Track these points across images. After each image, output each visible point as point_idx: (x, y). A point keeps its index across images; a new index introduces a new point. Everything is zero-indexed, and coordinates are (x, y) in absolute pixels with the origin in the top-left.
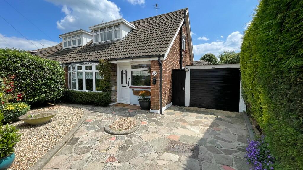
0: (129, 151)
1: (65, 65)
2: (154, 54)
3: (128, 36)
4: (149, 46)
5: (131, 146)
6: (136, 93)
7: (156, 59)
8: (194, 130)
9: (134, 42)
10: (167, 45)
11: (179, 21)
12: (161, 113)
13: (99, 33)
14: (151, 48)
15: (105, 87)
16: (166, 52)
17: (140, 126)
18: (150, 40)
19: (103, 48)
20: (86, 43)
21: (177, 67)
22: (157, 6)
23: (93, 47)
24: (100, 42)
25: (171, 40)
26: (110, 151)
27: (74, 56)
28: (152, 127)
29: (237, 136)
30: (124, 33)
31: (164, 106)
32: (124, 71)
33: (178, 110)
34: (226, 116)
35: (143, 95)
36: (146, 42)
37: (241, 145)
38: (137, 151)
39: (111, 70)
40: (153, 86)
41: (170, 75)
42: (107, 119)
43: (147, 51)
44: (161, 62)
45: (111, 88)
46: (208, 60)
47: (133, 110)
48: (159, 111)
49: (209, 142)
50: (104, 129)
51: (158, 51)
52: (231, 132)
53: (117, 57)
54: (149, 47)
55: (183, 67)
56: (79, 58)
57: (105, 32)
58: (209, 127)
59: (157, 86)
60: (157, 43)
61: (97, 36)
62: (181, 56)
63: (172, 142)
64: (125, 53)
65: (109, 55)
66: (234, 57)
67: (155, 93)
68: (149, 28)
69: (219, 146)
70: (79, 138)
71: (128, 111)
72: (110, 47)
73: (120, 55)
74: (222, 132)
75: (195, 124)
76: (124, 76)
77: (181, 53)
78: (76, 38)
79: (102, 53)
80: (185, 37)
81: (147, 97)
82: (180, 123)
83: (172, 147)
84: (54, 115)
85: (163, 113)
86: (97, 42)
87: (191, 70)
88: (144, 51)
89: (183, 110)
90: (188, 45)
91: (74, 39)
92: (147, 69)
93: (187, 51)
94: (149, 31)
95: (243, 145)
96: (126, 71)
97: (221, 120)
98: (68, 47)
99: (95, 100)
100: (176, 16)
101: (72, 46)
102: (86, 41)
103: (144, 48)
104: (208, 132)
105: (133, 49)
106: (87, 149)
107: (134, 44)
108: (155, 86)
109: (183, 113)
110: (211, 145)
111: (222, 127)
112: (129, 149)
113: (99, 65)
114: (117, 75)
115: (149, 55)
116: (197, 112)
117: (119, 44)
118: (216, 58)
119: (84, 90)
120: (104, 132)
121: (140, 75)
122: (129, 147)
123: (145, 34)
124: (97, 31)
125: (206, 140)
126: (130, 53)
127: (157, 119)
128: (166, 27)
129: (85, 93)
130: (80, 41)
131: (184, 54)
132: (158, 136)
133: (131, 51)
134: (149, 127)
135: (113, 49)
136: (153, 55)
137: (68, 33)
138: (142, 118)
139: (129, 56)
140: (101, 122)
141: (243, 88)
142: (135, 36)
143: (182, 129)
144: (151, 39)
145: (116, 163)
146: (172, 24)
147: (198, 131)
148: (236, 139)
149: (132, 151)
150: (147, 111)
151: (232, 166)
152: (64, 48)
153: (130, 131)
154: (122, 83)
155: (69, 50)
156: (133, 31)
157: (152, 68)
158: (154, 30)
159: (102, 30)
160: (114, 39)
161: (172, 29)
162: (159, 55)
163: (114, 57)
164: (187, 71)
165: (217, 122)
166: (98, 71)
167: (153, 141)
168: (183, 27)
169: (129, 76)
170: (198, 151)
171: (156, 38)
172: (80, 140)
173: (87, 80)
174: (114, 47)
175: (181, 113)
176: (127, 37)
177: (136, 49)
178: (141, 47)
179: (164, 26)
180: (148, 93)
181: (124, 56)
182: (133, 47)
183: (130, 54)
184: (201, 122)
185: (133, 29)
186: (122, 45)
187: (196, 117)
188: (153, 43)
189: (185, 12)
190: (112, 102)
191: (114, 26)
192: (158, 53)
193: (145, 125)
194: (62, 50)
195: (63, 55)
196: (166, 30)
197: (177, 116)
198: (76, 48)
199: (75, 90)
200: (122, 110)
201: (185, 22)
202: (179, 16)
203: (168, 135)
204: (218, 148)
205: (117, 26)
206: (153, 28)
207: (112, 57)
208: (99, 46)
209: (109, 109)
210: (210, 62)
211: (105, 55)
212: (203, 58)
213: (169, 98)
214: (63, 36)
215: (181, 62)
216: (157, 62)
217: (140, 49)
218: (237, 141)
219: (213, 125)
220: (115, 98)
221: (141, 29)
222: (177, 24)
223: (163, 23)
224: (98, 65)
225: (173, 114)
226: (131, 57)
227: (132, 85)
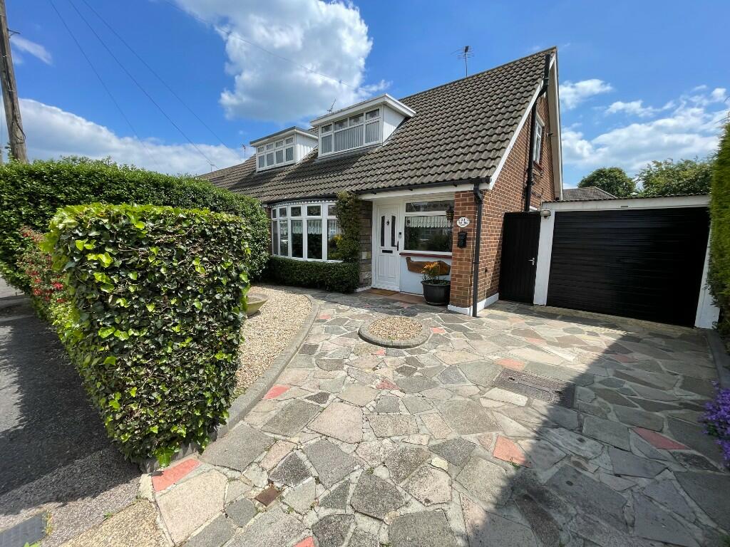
0: (417, 376)
1: (266, 206)
2: (464, 175)
3: (398, 136)
4: (451, 157)
5: (419, 369)
6: (414, 267)
7: (470, 188)
8: (560, 354)
9: (412, 148)
10: (498, 154)
11: (529, 88)
12: (474, 315)
13: (331, 133)
14: (457, 162)
15: (348, 251)
16: (494, 172)
17: (431, 336)
18: (452, 142)
19: (342, 167)
20: (303, 157)
21: (517, 207)
22: (467, 49)
23: (318, 164)
24: (333, 152)
25: (507, 139)
26: (380, 372)
27: (282, 187)
28: (457, 339)
29: (682, 379)
30: (388, 129)
31: (482, 300)
32: (388, 218)
33: (515, 312)
34: (650, 334)
35: (432, 272)
36: (442, 148)
37: (689, 397)
38: (435, 379)
39: (360, 216)
40: (458, 251)
41: (498, 228)
42: (360, 316)
43: (446, 169)
44: (480, 195)
45: (360, 254)
46: (603, 187)
47: (409, 303)
48: (469, 310)
49: (600, 382)
50: (359, 334)
51: (475, 168)
52: (663, 368)
53: (375, 186)
54: (452, 160)
55: (531, 207)
56: (294, 190)
57: (346, 128)
58: (603, 353)
59: (467, 252)
60: (471, 150)
61: (326, 140)
62: (529, 178)
63: (507, 372)
64: (395, 176)
65: (356, 181)
66: (693, 177)
67: (461, 268)
68: (447, 111)
69: (626, 391)
70: (317, 346)
71: (397, 304)
72: (357, 164)
73: (382, 181)
74: (638, 367)
75: (563, 343)
76: (388, 229)
77: (529, 170)
78: (284, 148)
79: (341, 178)
80: (543, 128)
81: (441, 278)
82: (524, 339)
83: (509, 380)
84: (264, 302)
85: (478, 314)
86: (326, 154)
87: (556, 213)
88: (439, 170)
89: (530, 313)
90: (550, 149)
91: (279, 149)
92: (444, 213)
93: (545, 165)
94: (449, 119)
95: (697, 397)
96: (394, 218)
97: (638, 340)
98: (266, 167)
99: (327, 278)
100: (520, 73)
101: (276, 165)
102: (302, 152)
103: (438, 163)
104: (598, 363)
105: (412, 167)
106: (338, 364)
107: (412, 154)
108: (462, 251)
109: (530, 319)
110: (607, 388)
111: (637, 356)
112: (417, 374)
113: (337, 204)
114: (371, 227)
115: (453, 180)
116: (565, 318)
117: (377, 156)
118: (630, 180)
119: (305, 258)
120: (360, 339)
121: (426, 228)
122: (415, 370)
123: (439, 127)
124: (327, 128)
125: (594, 377)
126: (405, 175)
127: (467, 325)
128: (494, 107)
129: (307, 264)
130: (290, 153)
131: (537, 173)
132: (473, 358)
133: (406, 171)
134: (452, 339)
135: (365, 169)
136: (461, 179)
137: (268, 137)
138: (432, 321)
139: (404, 182)
140: (348, 321)
141: (714, 262)
142: (412, 133)
143: (529, 350)
144: (454, 140)
145: (397, 392)
146: (511, 97)
147: (571, 358)
148: (679, 384)
149: (424, 377)
150: (441, 309)
151: (661, 431)
152: (258, 169)
153: (413, 341)
154: (383, 244)
155: (271, 173)
156: (409, 120)
157: (457, 209)
158: (461, 116)
159: (337, 125)
160: (365, 145)
161: (509, 110)
162: (478, 177)
163: (369, 186)
164: (545, 217)
165: (627, 345)
166: (334, 217)
167: (465, 365)
168: (538, 102)
169: (400, 228)
170: (573, 394)
171: (467, 137)
172: (319, 348)
173: (310, 236)
174: (367, 162)
175: (524, 318)
176: (394, 139)
177: (418, 166)
178: (431, 160)
179: (489, 104)
180: (444, 269)
181: (392, 183)
182: (412, 160)
183: (406, 178)
184: (579, 341)
185: (407, 118)
186: (385, 158)
187: (565, 330)
188: (460, 150)
189: (548, 59)
190: (362, 285)
191: (365, 114)
192: (473, 175)
193: (442, 334)
194: (256, 174)
195: (260, 184)
196: (494, 113)
197: (513, 324)
198: (283, 168)
199: (287, 257)
200: (386, 302)
201: (544, 89)
202: (531, 73)
203: (496, 357)
204: (625, 396)
205: (373, 113)
206: (459, 112)
207: (365, 187)
208: (331, 162)
209: (357, 300)
210: (611, 191)
211: (348, 183)
212: (588, 183)
213: (492, 281)
214: (257, 143)
215: (527, 193)
216: (471, 195)
217: (429, 166)
218: (681, 387)
219: (613, 349)
220: (366, 276)
221: (429, 115)
222: (524, 95)
223: (485, 96)
224: (334, 204)
225: (505, 318)
226: (409, 185)
227: (406, 248)
